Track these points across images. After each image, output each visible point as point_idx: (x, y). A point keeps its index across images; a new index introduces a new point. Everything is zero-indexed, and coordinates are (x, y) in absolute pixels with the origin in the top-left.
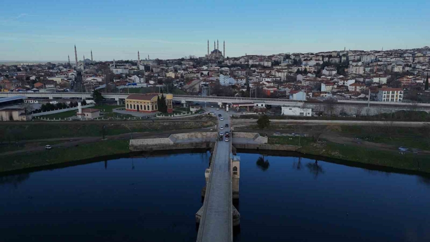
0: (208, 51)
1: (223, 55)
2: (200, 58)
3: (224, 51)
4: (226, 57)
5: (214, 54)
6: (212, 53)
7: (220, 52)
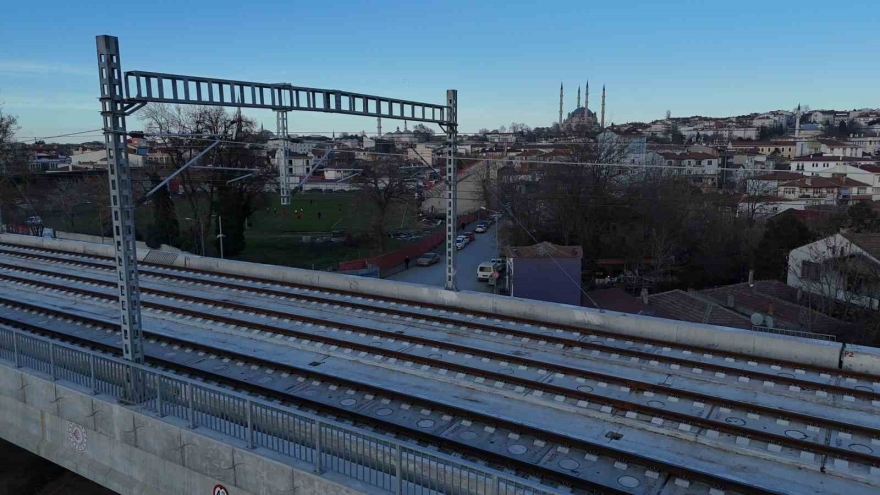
0: (561, 112)
1: (599, 121)
2: (537, 129)
3: (603, 112)
4: (607, 124)
5: (576, 120)
6: (572, 116)
7: (594, 115)
